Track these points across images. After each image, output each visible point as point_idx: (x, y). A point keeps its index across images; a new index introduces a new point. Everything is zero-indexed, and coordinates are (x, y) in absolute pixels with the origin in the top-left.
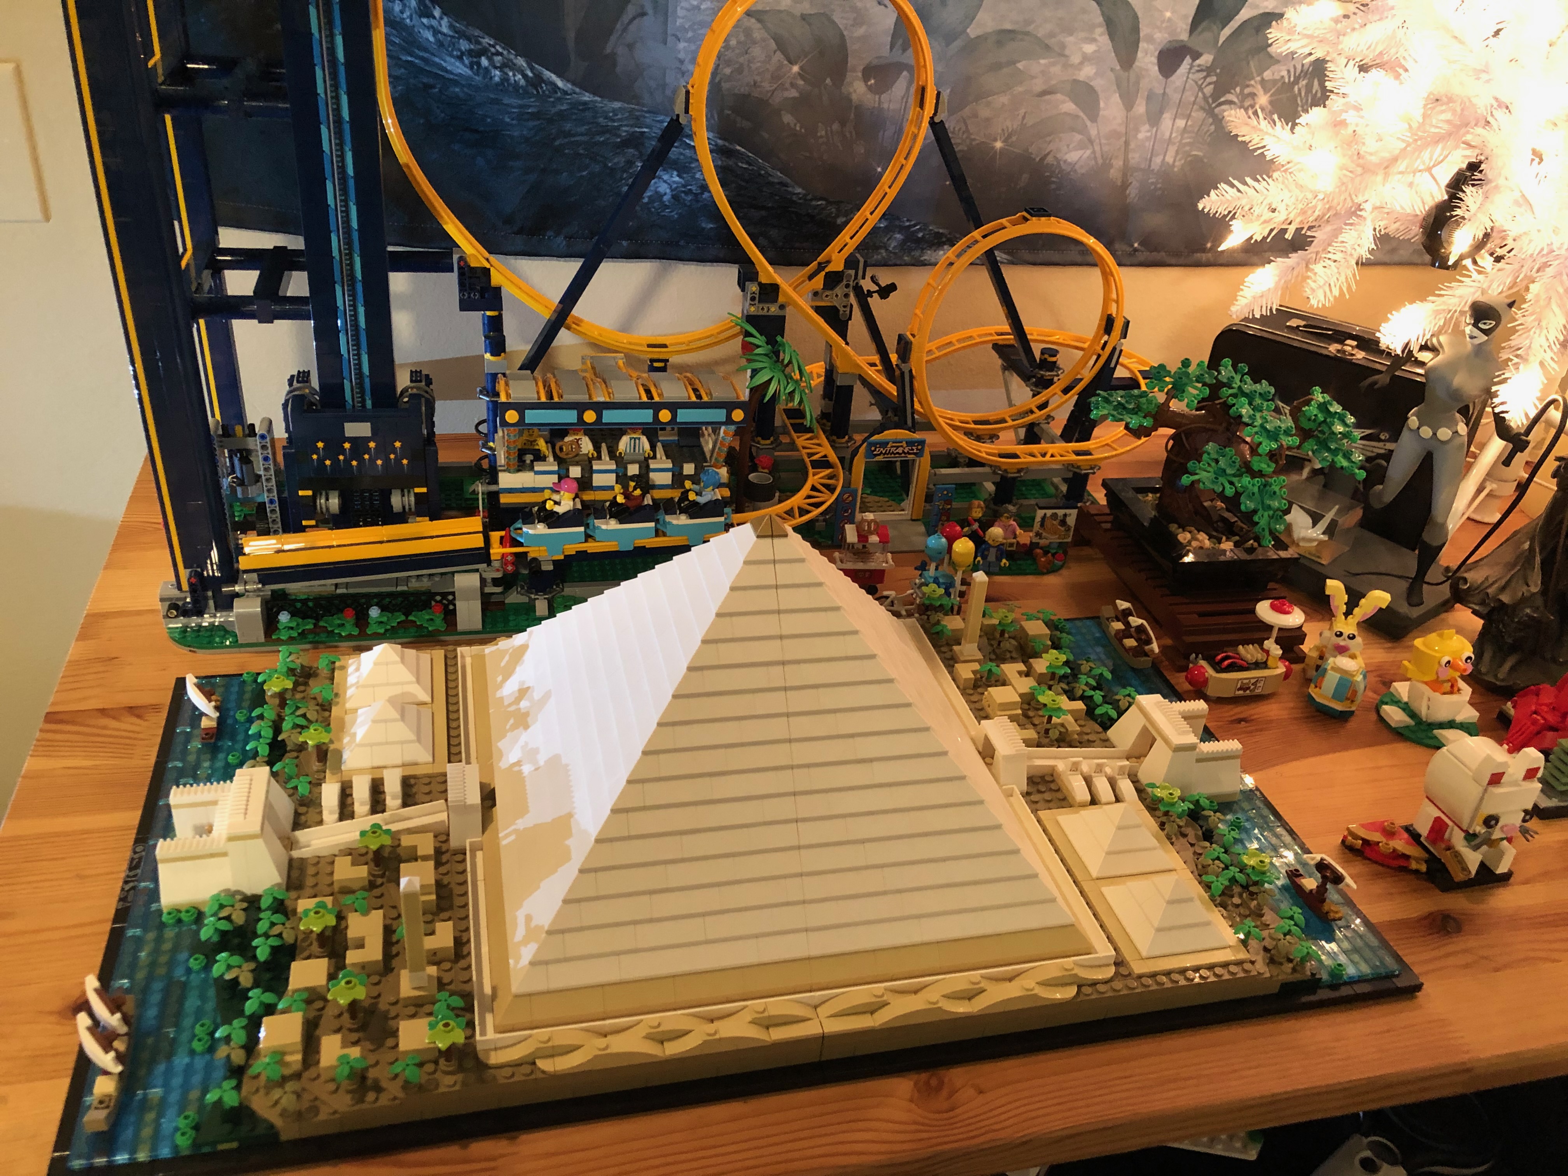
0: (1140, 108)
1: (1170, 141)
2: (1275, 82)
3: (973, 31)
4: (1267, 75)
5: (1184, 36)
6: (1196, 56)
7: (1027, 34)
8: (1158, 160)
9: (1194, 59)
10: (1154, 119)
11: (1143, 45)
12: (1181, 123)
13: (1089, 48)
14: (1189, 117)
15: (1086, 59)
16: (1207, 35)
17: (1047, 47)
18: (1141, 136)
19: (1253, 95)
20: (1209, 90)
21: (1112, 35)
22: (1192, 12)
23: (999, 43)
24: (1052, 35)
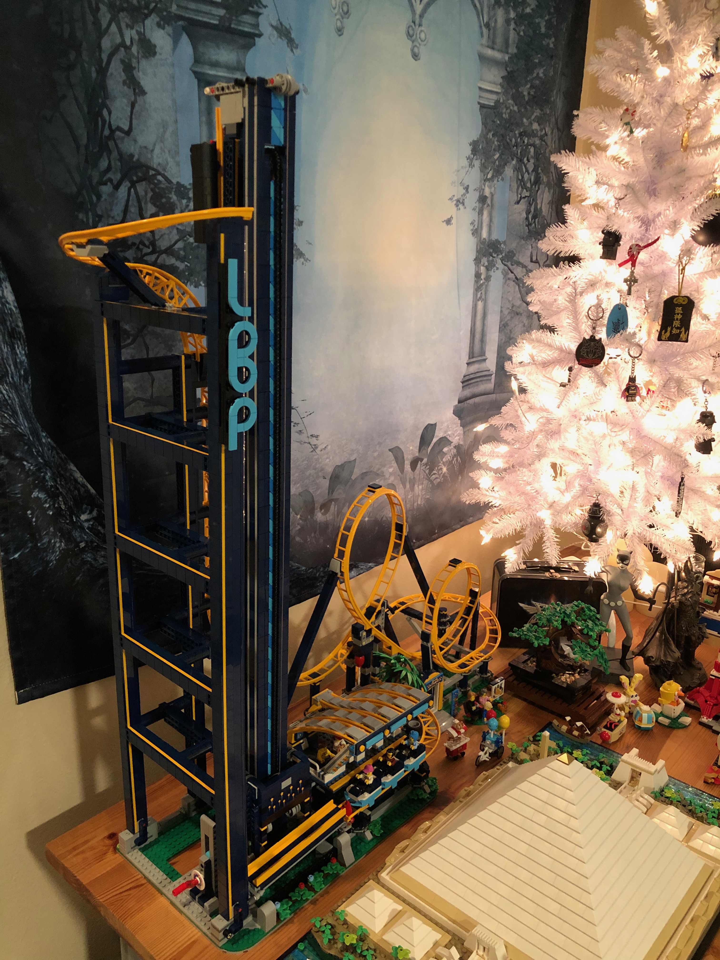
0: (408, 486)
1: (418, 495)
2: (447, 462)
3: (353, 478)
4: (444, 460)
5: (417, 454)
6: (422, 460)
7: (371, 472)
8: (416, 504)
9: (421, 462)
10: (412, 488)
11: (406, 462)
12: (420, 487)
13: (391, 470)
14: (422, 484)
15: (391, 474)
16: (424, 451)
17: (378, 475)
18: (409, 497)
19: (441, 469)
20: (427, 471)
21: (397, 462)
22: (418, 444)
23: (362, 479)
24: (379, 469)
